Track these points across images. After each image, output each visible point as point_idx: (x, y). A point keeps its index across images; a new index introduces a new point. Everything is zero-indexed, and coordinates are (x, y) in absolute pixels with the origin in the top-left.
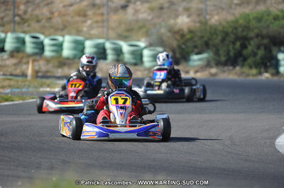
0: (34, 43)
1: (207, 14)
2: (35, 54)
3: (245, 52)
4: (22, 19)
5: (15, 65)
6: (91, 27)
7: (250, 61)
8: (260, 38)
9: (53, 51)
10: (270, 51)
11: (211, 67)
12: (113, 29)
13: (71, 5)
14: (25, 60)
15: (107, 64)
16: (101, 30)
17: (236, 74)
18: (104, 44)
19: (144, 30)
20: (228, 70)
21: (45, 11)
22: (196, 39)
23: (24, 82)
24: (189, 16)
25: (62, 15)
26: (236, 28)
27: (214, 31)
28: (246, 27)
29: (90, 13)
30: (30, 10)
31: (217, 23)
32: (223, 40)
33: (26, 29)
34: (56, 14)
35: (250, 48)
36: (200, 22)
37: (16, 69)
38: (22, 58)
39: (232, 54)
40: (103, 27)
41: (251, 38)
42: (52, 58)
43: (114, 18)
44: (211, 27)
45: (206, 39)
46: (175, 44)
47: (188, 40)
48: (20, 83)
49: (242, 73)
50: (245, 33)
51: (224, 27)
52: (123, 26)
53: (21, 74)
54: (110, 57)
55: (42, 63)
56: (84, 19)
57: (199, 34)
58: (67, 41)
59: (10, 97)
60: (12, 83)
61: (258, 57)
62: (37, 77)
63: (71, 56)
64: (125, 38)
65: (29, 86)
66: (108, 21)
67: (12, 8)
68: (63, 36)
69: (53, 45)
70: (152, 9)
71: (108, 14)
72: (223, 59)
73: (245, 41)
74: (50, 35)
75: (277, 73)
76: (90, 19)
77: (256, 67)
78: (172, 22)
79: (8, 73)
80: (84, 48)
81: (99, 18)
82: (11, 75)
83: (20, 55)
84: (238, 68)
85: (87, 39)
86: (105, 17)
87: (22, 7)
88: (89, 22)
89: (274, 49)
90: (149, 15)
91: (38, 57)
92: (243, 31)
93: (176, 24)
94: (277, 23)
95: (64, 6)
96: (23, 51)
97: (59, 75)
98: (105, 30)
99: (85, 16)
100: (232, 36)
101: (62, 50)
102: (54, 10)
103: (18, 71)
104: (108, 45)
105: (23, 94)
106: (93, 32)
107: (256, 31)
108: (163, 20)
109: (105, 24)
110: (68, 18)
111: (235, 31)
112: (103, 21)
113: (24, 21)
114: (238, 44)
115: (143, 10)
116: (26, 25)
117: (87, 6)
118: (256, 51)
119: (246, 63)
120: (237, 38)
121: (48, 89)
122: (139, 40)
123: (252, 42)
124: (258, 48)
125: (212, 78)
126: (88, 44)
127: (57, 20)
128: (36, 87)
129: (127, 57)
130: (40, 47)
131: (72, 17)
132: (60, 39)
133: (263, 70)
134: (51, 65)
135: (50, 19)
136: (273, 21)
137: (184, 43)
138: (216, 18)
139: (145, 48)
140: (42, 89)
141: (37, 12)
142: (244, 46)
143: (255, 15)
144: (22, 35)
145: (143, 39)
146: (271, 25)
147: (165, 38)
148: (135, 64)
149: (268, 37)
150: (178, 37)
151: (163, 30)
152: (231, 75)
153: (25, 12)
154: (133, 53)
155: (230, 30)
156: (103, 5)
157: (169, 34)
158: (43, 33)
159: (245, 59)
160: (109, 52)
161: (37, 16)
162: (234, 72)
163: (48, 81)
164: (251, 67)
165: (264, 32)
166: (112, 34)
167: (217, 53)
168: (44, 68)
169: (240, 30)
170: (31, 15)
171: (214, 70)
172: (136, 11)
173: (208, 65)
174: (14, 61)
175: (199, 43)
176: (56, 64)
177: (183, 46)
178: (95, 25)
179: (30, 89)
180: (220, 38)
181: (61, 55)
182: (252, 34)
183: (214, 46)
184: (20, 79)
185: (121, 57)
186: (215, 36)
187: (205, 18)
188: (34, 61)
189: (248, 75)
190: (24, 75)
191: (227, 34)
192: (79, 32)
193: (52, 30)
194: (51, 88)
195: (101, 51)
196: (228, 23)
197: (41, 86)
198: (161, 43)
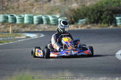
0: (12, 18)
1: (85, 2)
2: (12, 23)
3: (102, 17)
4: (6, 8)
5: (4, 28)
6: (36, 10)
7: (104, 21)
8: (108, 11)
9: (20, 21)
10: (112, 16)
11: (88, 24)
12: (45, 10)
13: (27, 1)
14: (8, 26)
15: (43, 25)
16: (40, 11)
17: (98, 27)
18: (41, 17)
19: (58, 10)
20: (95, 25)
21: (16, 4)
22: (81, 13)
23: (9, 35)
24: (77, 3)
25: (23, 6)
26: (97, 7)
27: (88, 9)
28: (101, 7)
29: (35, 4)
30: (9, 4)
31: (89, 6)
32: (92, 13)
33: (8, 12)
34: (21, 5)
35: (104, 15)
36: (82, 6)
37: (5, 30)
38: (7, 25)
39: (96, 18)
40: (41, 10)
41: (104, 11)
42: (20, 24)
43: (45, 6)
44: (87, 7)
45: (85, 12)
46: (72, 15)
47: (77, 13)
48: (6, 36)
49: (101, 26)
50: (101, 9)
51: (92, 7)
52: (49, 9)
53: (7, 32)
54: (45, 22)
55: (16, 26)
56: (33, 7)
57: (82, 11)
58: (26, 17)
59: (3, 42)
60: (3, 36)
61: (107, 19)
62: (14, 32)
63: (28, 23)
64: (50, 14)
65: (10, 36)
66: (43, 7)
67: (2, 4)
68: (24, 15)
69: (20, 19)
70: (61, 1)
71: (43, 4)
72: (93, 20)
73: (101, 12)
74: (18, 14)
75: (116, 25)
76: (35, 7)
77: (107, 23)
78: (70, 6)
79: (1, 31)
80: (33, 19)
81: (39, 6)
82: (3, 32)
83: (6, 23)
84: (99, 24)
85: (34, 15)
86: (42, 6)
87: (6, 3)
88: (35, 8)
89: (114, 16)
90: (60, 3)
91: (14, 24)
92: (100, 8)
93: (72, 7)
94: (115, 4)
95: (24, 2)
96: (8, 22)
97: (23, 31)
98: (42, 11)
99: (33, 5)
100: (96, 11)
101: (24, 20)
102: (20, 4)
103: (6, 30)
104: (43, 18)
105: (8, 40)
106: (37, 12)
107: (106, 8)
108: (66, 6)
109: (42, 8)
110: (26, 7)
111: (97, 9)
112: (41, 7)
113: (7, 9)
114: (99, 14)
115: (57, 2)
116: (8, 10)
117: (34, 1)
118: (106, 16)
119: (102, 22)
120: (98, 12)
121: (19, 37)
122: (56, 15)
123: (104, 13)
124: (107, 15)
125: (88, 29)
126: (35, 17)
127: (21, 8)
128: (13, 37)
129: (52, 22)
130: (15, 20)
131: (28, 6)
132: (23, 16)
133: (110, 24)
134: (19, 27)
135: (18, 8)
136: (113, 3)
137: (75, 15)
138: (89, 3)
139: (59, 18)
140: (16, 38)
141: (12, 5)
142: (101, 15)
143: (105, 1)
144: (7, 15)
145: (58, 14)
146: (112, 5)
147: (67, 13)
148: (55, 25)
149: (111, 10)
150: (73, 13)
151: (66, 10)
152: (96, 27)
153: (7, 5)
154: (54, 20)
155: (95, 8)
156: (40, 1)
157: (69, 11)
158: (15, 14)
159: (102, 20)
160: (44, 20)
161: (13, 7)
162: (97, 26)
163: (19, 34)
164: (104, 24)
165: (110, 8)
166: (45, 12)
167: (90, 18)
168: (17, 29)
169: (99, 8)
170: (10, 6)
171: (89, 26)
172: (55, 2)
173: (86, 24)
174: (4, 26)
175: (82, 14)
176: (22, 27)
177: (75, 16)
178: (37, 9)
179: (11, 38)
180: (91, 12)
181: (23, 23)
182: (104, 10)
183: (88, 15)
184: (6, 33)
185: (49, 22)
186: (88, 11)
187: (84, 4)
188: (12, 26)
189: (104, 27)
190: (8, 32)
191: (93, 10)
192: (30, 12)
193: (19, 12)
194: (20, 37)
195: (40, 20)
196: (94, 5)
197: (16, 36)
198: (66, 15)
